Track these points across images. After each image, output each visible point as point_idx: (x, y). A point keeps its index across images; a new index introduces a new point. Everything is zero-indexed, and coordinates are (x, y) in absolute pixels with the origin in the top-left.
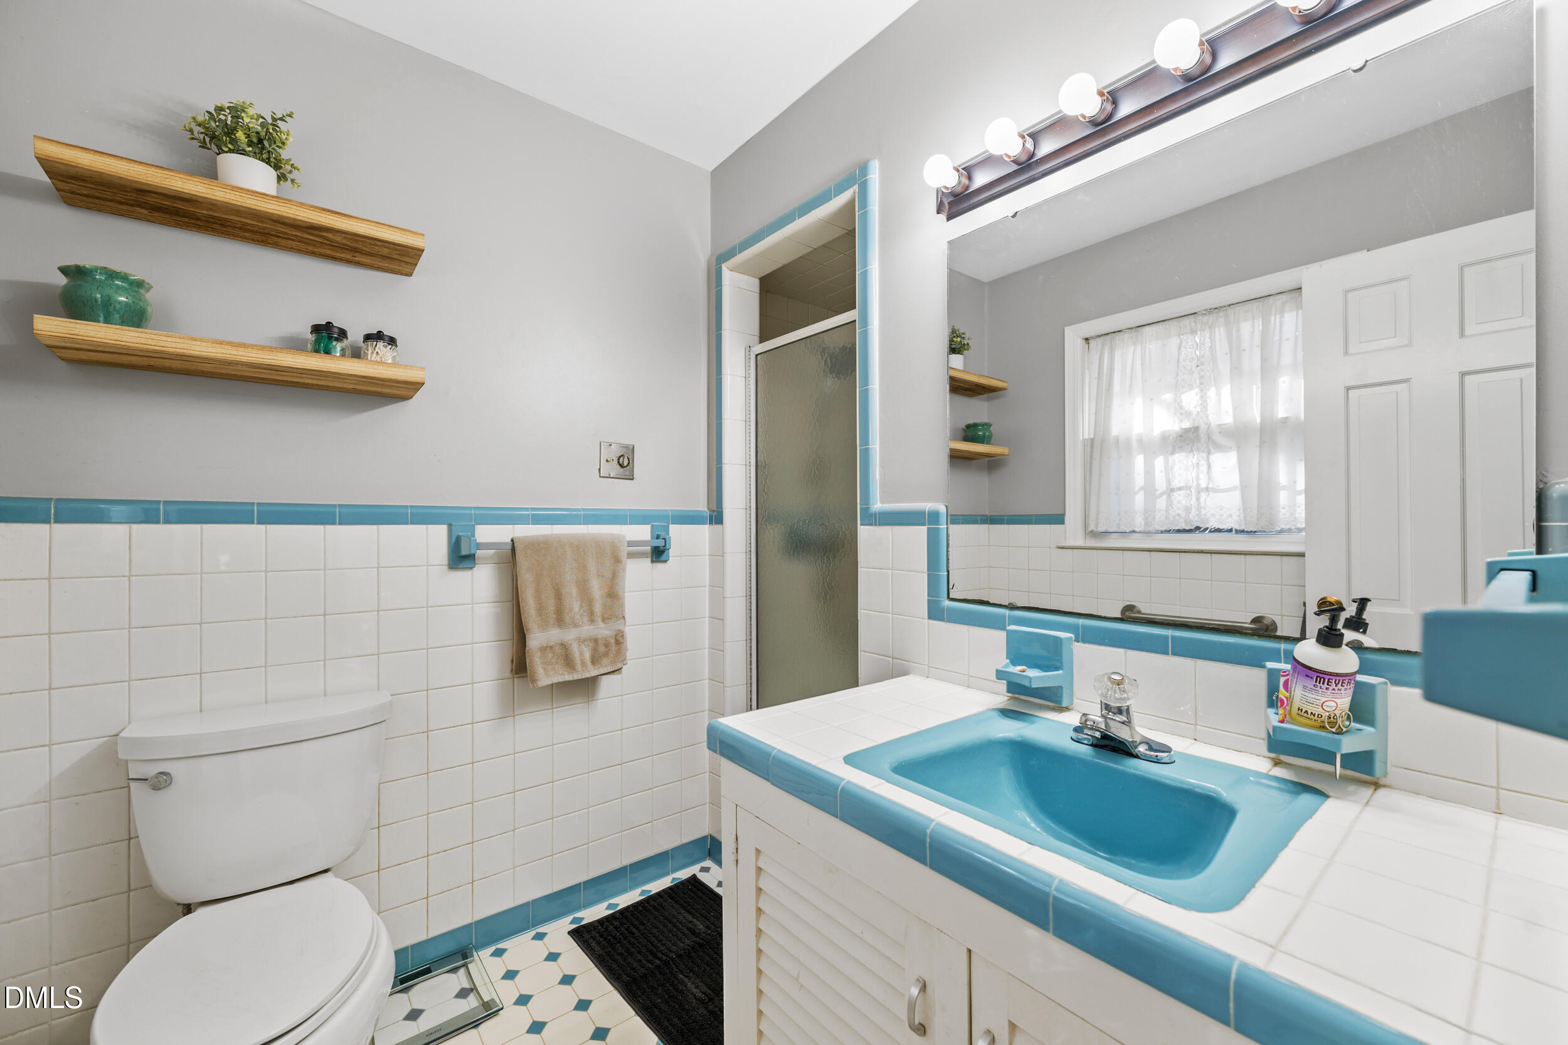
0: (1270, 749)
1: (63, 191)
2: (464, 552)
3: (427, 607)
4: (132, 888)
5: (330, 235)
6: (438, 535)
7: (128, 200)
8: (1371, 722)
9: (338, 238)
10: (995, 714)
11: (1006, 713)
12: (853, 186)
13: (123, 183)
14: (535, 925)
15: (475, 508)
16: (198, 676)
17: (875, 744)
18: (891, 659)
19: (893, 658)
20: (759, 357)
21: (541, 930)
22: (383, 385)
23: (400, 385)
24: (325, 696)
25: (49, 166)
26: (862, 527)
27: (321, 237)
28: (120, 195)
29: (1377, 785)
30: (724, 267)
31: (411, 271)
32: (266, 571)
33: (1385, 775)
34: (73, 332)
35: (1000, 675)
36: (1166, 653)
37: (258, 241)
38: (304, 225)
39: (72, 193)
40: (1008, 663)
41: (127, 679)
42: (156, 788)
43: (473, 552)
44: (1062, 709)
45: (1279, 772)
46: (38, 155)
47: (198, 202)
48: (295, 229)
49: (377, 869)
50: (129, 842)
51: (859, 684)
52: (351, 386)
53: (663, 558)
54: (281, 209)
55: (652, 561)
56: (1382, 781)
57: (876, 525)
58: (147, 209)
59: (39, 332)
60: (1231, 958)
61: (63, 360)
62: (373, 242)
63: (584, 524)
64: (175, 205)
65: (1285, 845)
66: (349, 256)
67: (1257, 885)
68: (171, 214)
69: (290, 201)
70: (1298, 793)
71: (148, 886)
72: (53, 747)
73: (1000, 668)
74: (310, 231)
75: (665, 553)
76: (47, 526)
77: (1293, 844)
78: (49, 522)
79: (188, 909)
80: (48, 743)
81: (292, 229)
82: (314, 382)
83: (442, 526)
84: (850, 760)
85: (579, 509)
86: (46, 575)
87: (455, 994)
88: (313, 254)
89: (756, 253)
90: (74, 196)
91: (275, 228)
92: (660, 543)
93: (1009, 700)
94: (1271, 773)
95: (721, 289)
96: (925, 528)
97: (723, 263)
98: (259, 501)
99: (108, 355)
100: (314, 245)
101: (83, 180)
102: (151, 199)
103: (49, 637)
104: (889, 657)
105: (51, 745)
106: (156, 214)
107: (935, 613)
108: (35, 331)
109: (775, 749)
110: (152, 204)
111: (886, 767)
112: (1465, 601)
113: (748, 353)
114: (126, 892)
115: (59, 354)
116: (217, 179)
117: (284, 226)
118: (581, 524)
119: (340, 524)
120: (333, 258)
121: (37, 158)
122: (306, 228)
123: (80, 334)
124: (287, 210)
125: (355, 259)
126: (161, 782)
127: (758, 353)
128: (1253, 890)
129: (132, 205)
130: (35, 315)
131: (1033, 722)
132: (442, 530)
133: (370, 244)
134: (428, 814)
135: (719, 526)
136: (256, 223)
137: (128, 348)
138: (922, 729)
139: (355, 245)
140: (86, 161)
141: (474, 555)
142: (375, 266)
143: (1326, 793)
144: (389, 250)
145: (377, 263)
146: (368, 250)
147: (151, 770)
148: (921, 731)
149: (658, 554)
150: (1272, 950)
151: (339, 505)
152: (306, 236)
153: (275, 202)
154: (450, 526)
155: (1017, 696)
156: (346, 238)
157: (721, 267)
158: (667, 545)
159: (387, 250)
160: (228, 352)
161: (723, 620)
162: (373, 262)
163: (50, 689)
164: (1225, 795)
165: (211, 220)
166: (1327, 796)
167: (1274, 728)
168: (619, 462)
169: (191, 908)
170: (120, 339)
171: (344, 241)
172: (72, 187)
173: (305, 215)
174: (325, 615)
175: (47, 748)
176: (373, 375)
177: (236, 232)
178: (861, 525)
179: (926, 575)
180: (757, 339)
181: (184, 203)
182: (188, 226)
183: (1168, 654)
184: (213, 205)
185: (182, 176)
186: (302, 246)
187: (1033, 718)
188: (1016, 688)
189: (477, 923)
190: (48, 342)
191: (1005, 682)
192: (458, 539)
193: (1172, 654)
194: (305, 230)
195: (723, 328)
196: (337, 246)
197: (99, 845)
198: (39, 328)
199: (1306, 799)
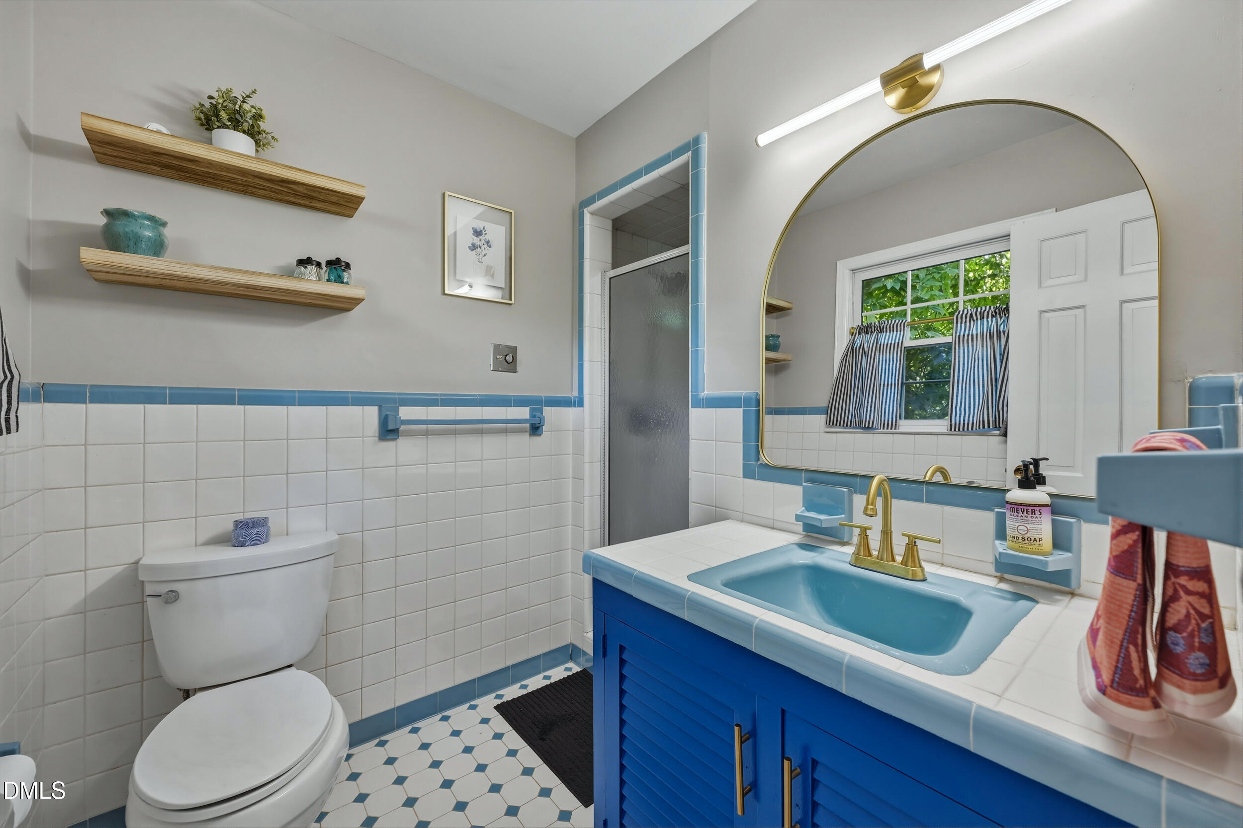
0: (997, 570)
1: (99, 153)
2: (390, 427)
3: (363, 469)
4: (145, 678)
5: (295, 187)
6: (372, 412)
7: (145, 159)
8: (1068, 549)
9: (301, 189)
10: (795, 547)
11: (803, 546)
12: (688, 152)
13: (146, 148)
14: (441, 711)
15: (399, 394)
16: (194, 519)
17: (709, 567)
18: (714, 508)
19: (716, 507)
20: (612, 280)
21: (446, 713)
22: (332, 300)
23: (345, 300)
24: (287, 535)
25: (92, 136)
26: (692, 409)
27: (288, 188)
28: (140, 156)
29: (1073, 594)
30: (586, 210)
31: (352, 213)
32: (244, 441)
33: (1079, 587)
34: (109, 260)
35: (798, 518)
36: (921, 501)
37: (240, 191)
38: (277, 179)
39: (105, 154)
40: (804, 510)
41: (142, 521)
42: (167, 602)
43: (398, 427)
44: (843, 544)
45: (1003, 586)
46: (84, 127)
47: (199, 162)
48: (269, 181)
49: (325, 666)
50: (143, 644)
51: (690, 527)
52: (309, 301)
53: (539, 432)
54: (261, 167)
55: (530, 435)
56: (1077, 591)
57: (703, 407)
58: (159, 167)
59: (84, 260)
60: (971, 702)
61: (96, 280)
62: (327, 192)
63: (479, 406)
64: (181, 164)
65: (1007, 633)
66: (306, 202)
67: (988, 659)
68: (177, 170)
69: (267, 161)
70: (1017, 600)
71: (159, 677)
72: (87, 572)
73: (798, 513)
74: (281, 184)
75: (540, 429)
76: (84, 405)
77: (1013, 632)
78: (85, 403)
79: (187, 694)
80: (84, 569)
81: (267, 182)
82: (282, 298)
83: (375, 407)
84: (691, 578)
85: (475, 395)
86: (83, 443)
87: (384, 761)
88: (280, 201)
89: (611, 201)
90: (106, 157)
91: (254, 181)
92: (536, 421)
93: (803, 537)
94: (997, 587)
95: (584, 227)
96: (742, 409)
97: (585, 207)
98: (238, 388)
99: (131, 277)
100: (281, 194)
101: (114, 145)
102: (164, 160)
103: (85, 489)
104: (713, 506)
105: (86, 570)
106: (166, 170)
107: (748, 473)
108: (81, 260)
109: (636, 570)
110: (164, 163)
111: (718, 583)
112: (1121, 450)
113: (603, 277)
114: (140, 682)
115: (94, 276)
116: (212, 145)
117: (261, 180)
118: (477, 406)
119: (299, 405)
120: (294, 203)
121: (83, 129)
122: (278, 181)
123: (114, 261)
124: (264, 168)
125: (311, 204)
126: (172, 597)
127: (611, 276)
128: (986, 662)
129: (149, 164)
130: (81, 247)
131: (822, 553)
132: (375, 409)
133: (325, 193)
134: (363, 625)
135: (581, 408)
136: (240, 178)
137: (149, 272)
138: (742, 557)
139: (313, 194)
140: (120, 131)
141: (398, 429)
142: (326, 209)
143: (1036, 599)
144: (338, 198)
145: (327, 207)
146: (322, 198)
147: (163, 589)
148: (742, 559)
149: (535, 429)
150: (999, 698)
151: (298, 391)
152: (277, 187)
153: (255, 162)
154: (380, 407)
155: (809, 534)
156: (307, 189)
157: (584, 210)
158: (541, 422)
159: (336, 198)
160: (221, 275)
161: (583, 480)
162: (325, 207)
163: (86, 528)
164: (964, 601)
165: (206, 175)
166: (1037, 602)
167: (1000, 554)
168: (505, 359)
169: (189, 694)
170: (143, 265)
171: (305, 192)
172: (105, 150)
173: (278, 172)
174: (287, 474)
175: (83, 573)
176: (327, 293)
177: (225, 184)
178: (692, 407)
179: (742, 445)
180: (610, 266)
181: (188, 163)
182: (188, 179)
183: (923, 502)
184: (210, 163)
185: (188, 142)
186: (272, 194)
187: (822, 550)
188: (810, 528)
189: (398, 707)
190: (89, 267)
191: (801, 523)
192: (386, 417)
193: (926, 502)
194: (277, 182)
195: (585, 258)
196: (298, 195)
197: (121, 646)
198: (84, 257)
199: (1023, 603)
